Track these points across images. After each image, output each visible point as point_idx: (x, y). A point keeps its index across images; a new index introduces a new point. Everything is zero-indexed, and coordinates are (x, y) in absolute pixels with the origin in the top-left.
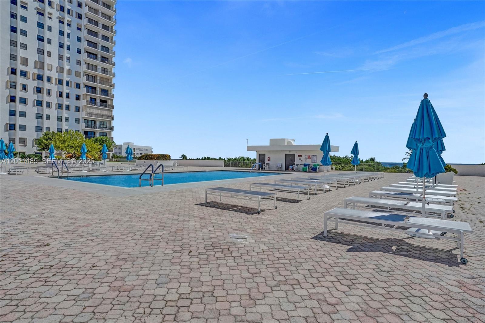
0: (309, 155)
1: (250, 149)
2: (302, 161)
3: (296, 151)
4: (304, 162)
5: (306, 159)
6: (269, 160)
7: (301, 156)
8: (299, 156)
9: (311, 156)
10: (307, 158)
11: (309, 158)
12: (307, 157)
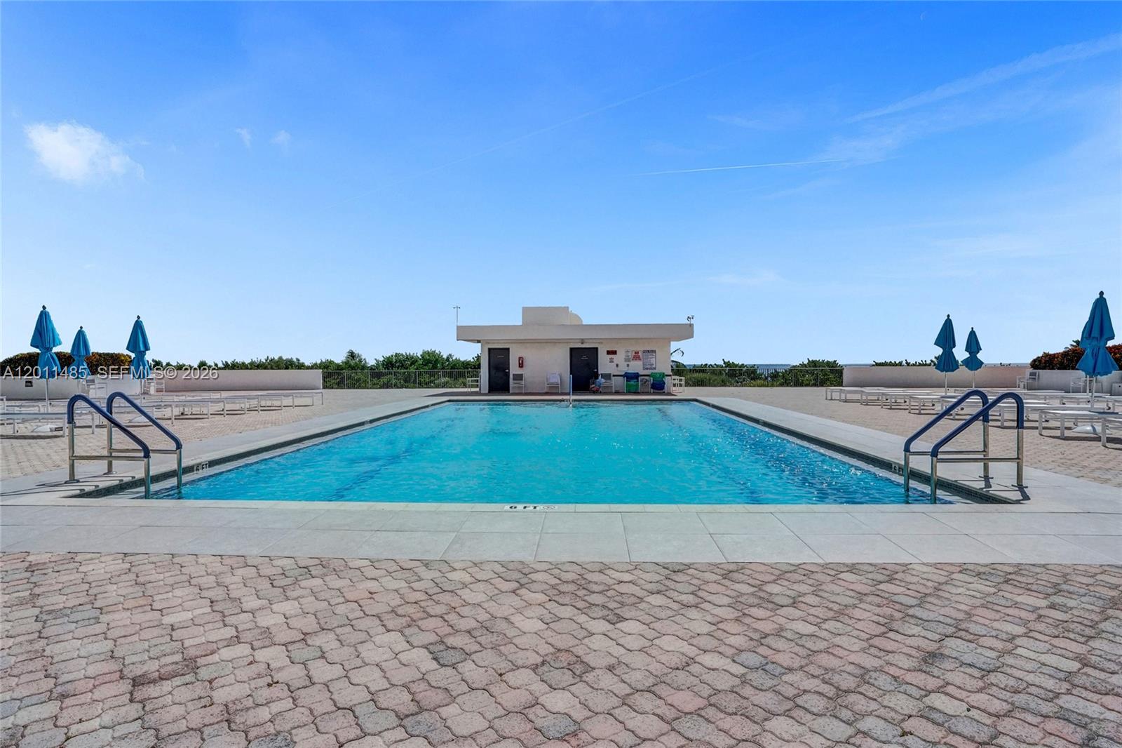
0: (636, 349)
1: (465, 334)
2: (617, 365)
3: (601, 341)
4: (623, 369)
5: (627, 360)
6: (521, 365)
7: (614, 353)
8: (609, 353)
9: (640, 354)
10: (631, 357)
11: (636, 357)
12: (631, 355)
